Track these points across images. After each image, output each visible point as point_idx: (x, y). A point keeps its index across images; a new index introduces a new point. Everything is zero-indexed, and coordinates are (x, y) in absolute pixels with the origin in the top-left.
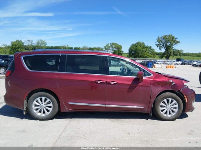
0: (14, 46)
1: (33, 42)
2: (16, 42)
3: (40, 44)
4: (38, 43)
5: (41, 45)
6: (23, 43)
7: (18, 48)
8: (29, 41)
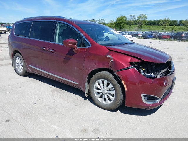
0: (118, 22)
1: (135, 17)
2: (121, 17)
3: (140, 19)
4: (139, 18)
5: (142, 19)
6: (126, 18)
7: (121, 23)
8: (131, 16)
